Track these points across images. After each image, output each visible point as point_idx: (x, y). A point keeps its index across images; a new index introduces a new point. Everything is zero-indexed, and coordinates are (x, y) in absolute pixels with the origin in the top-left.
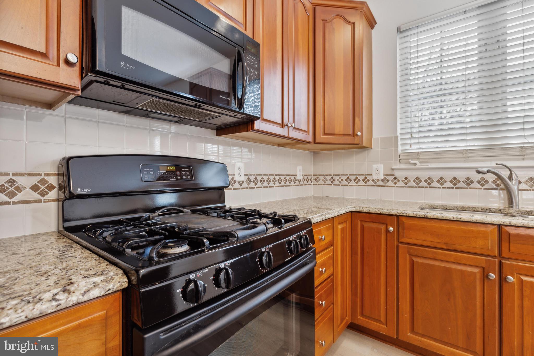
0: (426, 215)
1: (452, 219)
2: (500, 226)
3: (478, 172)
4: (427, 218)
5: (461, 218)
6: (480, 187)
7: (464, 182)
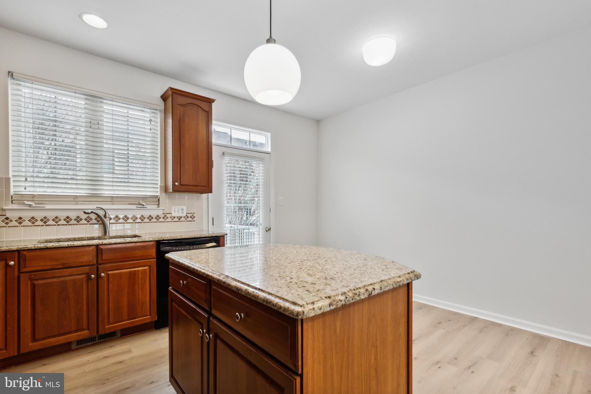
0: (46, 246)
1: (67, 246)
2: (97, 246)
3: (85, 213)
4: (47, 248)
5: (73, 245)
6: (87, 223)
7: (75, 220)
